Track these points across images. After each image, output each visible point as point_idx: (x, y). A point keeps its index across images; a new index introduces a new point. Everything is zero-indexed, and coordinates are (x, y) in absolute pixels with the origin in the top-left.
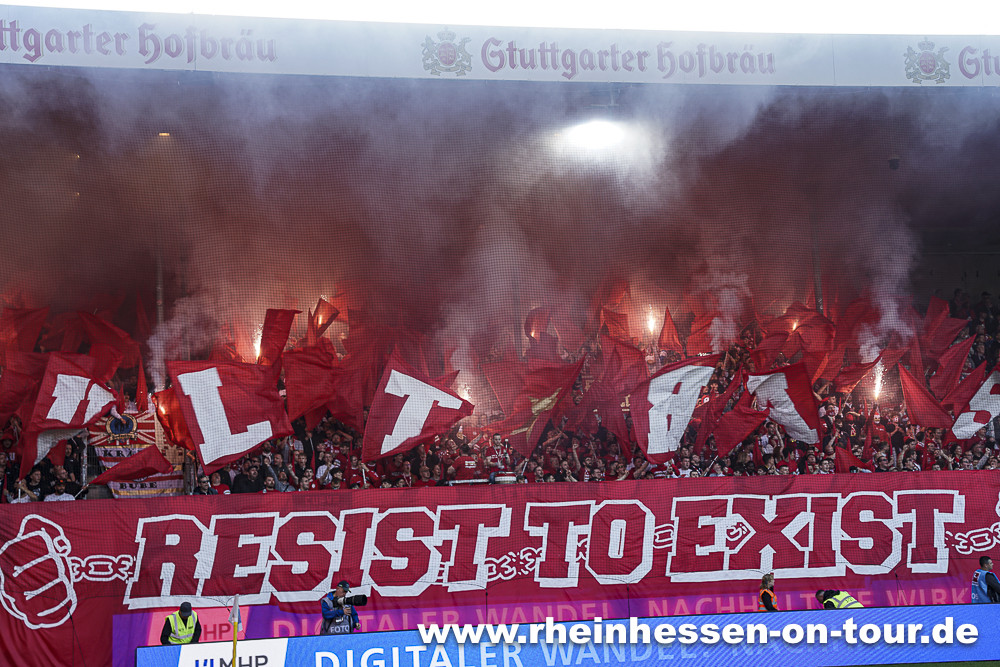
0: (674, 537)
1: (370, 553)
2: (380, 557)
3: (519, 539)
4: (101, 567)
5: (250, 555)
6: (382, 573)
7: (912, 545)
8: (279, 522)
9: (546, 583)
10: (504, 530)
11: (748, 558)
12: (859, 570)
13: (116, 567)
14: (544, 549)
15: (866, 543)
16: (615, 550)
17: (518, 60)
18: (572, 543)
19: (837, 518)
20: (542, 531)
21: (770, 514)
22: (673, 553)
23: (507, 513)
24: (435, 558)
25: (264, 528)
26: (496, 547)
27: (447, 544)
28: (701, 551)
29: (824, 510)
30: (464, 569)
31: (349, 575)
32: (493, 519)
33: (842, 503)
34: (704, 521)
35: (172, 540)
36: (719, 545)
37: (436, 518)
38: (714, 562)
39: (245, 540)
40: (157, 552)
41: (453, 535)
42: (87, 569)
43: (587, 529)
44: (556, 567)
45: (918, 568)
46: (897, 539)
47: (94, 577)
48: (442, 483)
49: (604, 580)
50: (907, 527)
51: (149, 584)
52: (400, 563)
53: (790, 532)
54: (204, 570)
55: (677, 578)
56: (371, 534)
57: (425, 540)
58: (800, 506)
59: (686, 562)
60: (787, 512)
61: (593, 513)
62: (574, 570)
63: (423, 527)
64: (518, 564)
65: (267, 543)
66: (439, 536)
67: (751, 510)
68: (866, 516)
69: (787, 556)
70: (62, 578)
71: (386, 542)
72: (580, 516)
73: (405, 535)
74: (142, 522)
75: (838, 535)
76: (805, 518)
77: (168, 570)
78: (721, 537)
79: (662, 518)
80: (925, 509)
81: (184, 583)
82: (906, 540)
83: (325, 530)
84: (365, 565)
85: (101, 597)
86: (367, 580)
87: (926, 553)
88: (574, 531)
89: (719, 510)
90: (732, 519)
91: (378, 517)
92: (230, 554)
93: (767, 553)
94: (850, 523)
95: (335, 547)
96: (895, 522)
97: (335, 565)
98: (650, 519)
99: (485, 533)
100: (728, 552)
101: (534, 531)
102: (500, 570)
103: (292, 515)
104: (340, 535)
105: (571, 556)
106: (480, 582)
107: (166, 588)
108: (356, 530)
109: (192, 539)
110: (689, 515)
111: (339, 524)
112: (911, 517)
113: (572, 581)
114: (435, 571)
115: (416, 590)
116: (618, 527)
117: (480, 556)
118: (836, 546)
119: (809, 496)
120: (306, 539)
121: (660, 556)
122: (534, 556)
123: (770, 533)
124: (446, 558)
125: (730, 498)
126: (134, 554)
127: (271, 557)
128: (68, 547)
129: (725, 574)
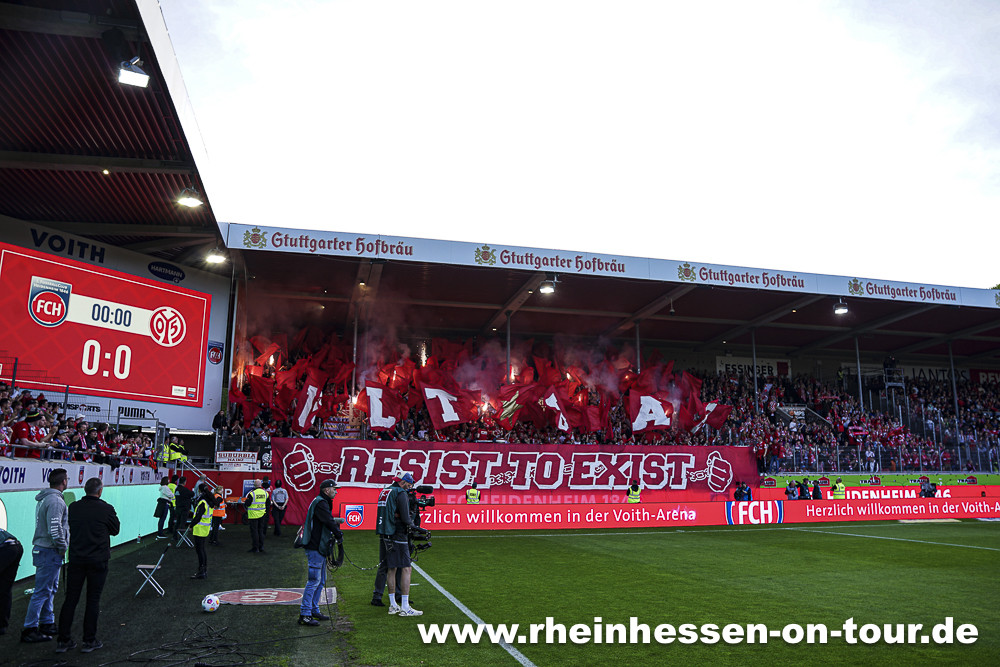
0: (572, 469)
1: (440, 470)
2: (444, 472)
3: (505, 467)
4: (326, 468)
5: (389, 467)
6: (445, 478)
7: (672, 477)
8: (402, 454)
9: (515, 487)
10: (498, 463)
11: (604, 480)
12: (650, 487)
13: (332, 468)
14: (516, 472)
15: (653, 476)
16: (547, 475)
17: (516, 260)
18: (528, 470)
19: (642, 464)
20: (515, 464)
21: (614, 462)
22: (572, 477)
23: (500, 456)
24: (468, 473)
25: (395, 456)
26: (495, 470)
27: (474, 468)
28: (584, 476)
29: (637, 460)
30: (481, 479)
31: (431, 478)
32: (494, 458)
33: (644, 458)
34: (585, 464)
35: (356, 458)
36: (592, 474)
37: (469, 457)
38: (589, 481)
39: (387, 460)
40: (349, 463)
41: (476, 464)
42: (320, 468)
43: (535, 465)
44: (521, 480)
45: (674, 487)
46: (666, 475)
47: (323, 471)
48: (472, 441)
49: (541, 487)
50: (671, 469)
51: (346, 477)
52: (453, 475)
53: (622, 470)
54: (369, 472)
55: (573, 487)
56: (441, 461)
57: (464, 465)
58: (627, 458)
59: (577, 480)
60: (621, 461)
61: (538, 457)
62: (528, 482)
63: (464, 460)
64: (504, 478)
65: (396, 463)
66: (470, 464)
67: (606, 460)
68: (654, 464)
69: (620, 480)
70: (310, 470)
71: (447, 465)
72: (532, 459)
73: (455, 463)
74: (344, 449)
75: (642, 472)
76: (629, 464)
77: (354, 471)
78: (592, 471)
79: (568, 461)
80: (678, 461)
81: (360, 477)
82: (670, 475)
83: (422, 459)
84: (438, 475)
85: (324, 481)
86: (438, 480)
87: (678, 481)
88: (530, 465)
89: (592, 459)
90: (598, 463)
91: (444, 455)
92: (380, 466)
93: (612, 478)
94: (648, 468)
95: (425, 466)
96: (665, 468)
97: (425, 474)
98: (562, 461)
99: (490, 465)
100: (595, 477)
101: (512, 464)
102: (496, 480)
103: (407, 451)
104: (428, 461)
105: (527, 476)
106: (487, 485)
107: (353, 478)
108: (435, 458)
109: (364, 458)
110: (579, 461)
111: (428, 456)
112: (673, 465)
113: (527, 487)
114: (468, 479)
115: (459, 487)
116: (548, 464)
117: (488, 474)
118: (641, 476)
119: (631, 455)
120: (413, 462)
121: (566, 478)
122: (512, 475)
123: (613, 470)
124: (473, 474)
125: (597, 454)
126: (340, 463)
127: (398, 469)
128: (313, 458)
129: (594, 487)
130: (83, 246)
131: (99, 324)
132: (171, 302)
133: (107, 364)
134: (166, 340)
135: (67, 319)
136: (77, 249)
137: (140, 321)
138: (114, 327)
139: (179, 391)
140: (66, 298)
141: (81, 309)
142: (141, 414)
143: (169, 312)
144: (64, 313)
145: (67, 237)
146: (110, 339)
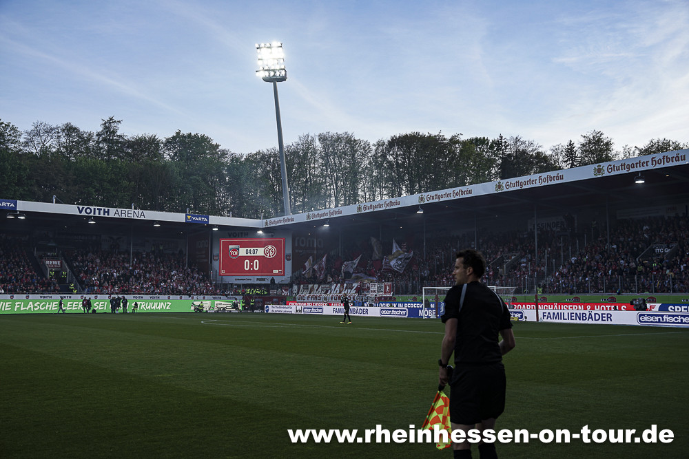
130: (242, 233)
131: (249, 255)
132: (270, 243)
133: (252, 266)
134: (270, 256)
135: (240, 255)
136: (240, 235)
137: (260, 252)
138: (253, 255)
139: (275, 271)
140: (238, 249)
141: (243, 252)
142: (264, 280)
143: (270, 247)
144: (238, 254)
145: (237, 232)
146: (252, 259)
